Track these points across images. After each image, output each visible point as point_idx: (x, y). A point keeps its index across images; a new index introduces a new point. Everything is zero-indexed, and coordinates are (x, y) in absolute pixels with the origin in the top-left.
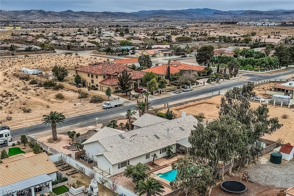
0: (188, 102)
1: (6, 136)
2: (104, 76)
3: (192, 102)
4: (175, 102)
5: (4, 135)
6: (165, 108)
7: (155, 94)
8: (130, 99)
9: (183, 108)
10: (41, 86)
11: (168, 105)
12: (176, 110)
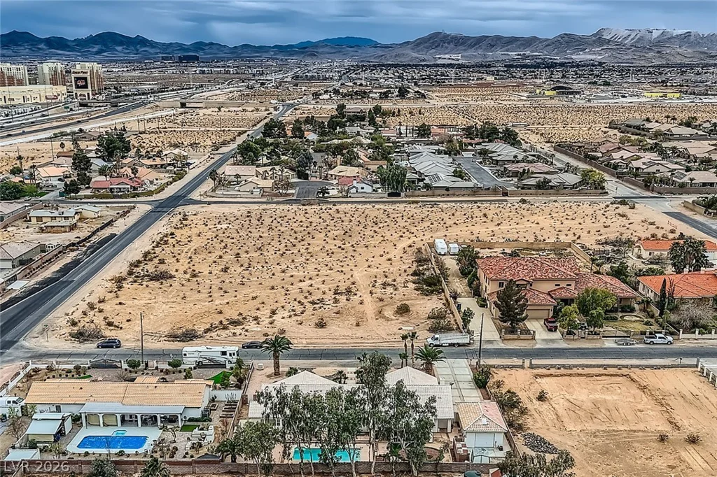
0: (587, 367)
1: (230, 355)
2: (500, 283)
3: (601, 369)
4: (578, 360)
5: (228, 354)
6: (522, 367)
7: (568, 337)
8: (501, 337)
9: (556, 376)
10: (419, 283)
11: (531, 363)
12: (538, 375)
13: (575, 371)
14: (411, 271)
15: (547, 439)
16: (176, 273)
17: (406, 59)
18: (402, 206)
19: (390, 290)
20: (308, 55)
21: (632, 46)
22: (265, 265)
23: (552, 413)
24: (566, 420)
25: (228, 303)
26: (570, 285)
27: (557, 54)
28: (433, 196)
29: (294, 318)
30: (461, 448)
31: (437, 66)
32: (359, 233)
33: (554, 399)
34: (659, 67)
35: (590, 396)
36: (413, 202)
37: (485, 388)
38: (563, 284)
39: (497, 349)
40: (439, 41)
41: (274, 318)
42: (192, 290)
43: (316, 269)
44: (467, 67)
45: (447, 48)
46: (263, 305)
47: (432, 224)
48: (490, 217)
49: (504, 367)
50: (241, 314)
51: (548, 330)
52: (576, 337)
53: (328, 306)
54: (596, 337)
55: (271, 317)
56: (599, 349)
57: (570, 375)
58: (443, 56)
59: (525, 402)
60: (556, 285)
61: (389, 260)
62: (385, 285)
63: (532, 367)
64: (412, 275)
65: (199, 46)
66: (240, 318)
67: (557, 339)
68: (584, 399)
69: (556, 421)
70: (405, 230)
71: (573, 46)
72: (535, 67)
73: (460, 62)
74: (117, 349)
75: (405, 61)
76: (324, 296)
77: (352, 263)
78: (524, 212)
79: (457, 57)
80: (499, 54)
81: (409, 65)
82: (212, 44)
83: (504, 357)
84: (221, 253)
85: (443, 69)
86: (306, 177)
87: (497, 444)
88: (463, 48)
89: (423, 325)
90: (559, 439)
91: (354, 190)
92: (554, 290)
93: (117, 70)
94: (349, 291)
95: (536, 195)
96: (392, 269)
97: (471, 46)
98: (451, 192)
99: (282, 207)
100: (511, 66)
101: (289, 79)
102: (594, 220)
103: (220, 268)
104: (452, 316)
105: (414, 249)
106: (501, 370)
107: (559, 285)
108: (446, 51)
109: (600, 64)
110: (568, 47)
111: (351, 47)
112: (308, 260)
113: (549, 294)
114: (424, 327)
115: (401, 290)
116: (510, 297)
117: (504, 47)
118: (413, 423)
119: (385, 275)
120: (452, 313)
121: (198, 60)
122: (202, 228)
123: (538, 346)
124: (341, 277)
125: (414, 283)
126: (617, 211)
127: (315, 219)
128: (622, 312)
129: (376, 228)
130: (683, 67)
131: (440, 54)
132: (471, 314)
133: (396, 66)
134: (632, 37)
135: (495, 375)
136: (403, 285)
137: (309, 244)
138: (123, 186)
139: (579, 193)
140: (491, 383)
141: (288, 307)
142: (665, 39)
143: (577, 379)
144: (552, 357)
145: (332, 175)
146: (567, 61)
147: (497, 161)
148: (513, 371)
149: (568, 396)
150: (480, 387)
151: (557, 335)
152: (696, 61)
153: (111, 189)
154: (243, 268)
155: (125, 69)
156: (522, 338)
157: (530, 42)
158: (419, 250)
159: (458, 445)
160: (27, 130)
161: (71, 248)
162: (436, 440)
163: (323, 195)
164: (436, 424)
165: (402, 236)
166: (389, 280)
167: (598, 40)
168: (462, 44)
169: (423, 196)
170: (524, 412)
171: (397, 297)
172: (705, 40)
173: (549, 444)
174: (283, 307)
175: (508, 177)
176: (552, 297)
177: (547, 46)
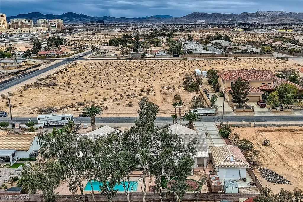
0: (289, 126)
1: (67, 119)
2: (231, 82)
3: (298, 127)
4: (283, 122)
5: (66, 119)
6: (249, 126)
7: (273, 110)
8: (233, 111)
9: (271, 131)
10: (186, 87)
11: (254, 123)
12: (260, 131)
13: (282, 128)
14: (182, 82)
15: (277, 172)
16: (59, 84)
17: (184, 22)
18: (179, 61)
19: (170, 90)
20: (146, 21)
21: (270, 17)
22: (108, 80)
23: (275, 153)
24: (285, 158)
25: (81, 95)
26: (270, 84)
27: (241, 20)
28: (194, 57)
29: (115, 102)
30: (215, 180)
31: (196, 24)
32: (158, 69)
33: (274, 145)
34: (281, 24)
35: (296, 143)
36: (185, 59)
37: (227, 138)
38: (266, 83)
39: (232, 117)
40: (196, 15)
41: (104, 102)
42: (64, 90)
43: (133, 82)
44: (207, 25)
45: (199, 18)
46: (100, 96)
47: (194, 66)
48: (221, 63)
49: (239, 126)
50: (86, 100)
51: (260, 107)
52: (278, 110)
53: (136, 97)
54: (289, 110)
55: (102, 102)
56: (293, 116)
57: (280, 130)
58: (198, 21)
59: (255, 147)
60: (263, 84)
61: (172, 78)
62: (168, 88)
63: (255, 126)
64: (183, 84)
65: (105, 18)
66: (85, 102)
67: (266, 111)
68: (294, 145)
69: (279, 159)
70: (180, 68)
71: (247, 17)
72: (233, 25)
73: (204, 23)
74: (4, 118)
75: (183, 22)
76: (135, 93)
77: (152, 80)
78: (237, 62)
79: (203, 21)
80: (219, 20)
81: (185, 24)
82: (110, 17)
83: (237, 121)
84: (87, 76)
85: (198, 25)
86: (137, 52)
87: (242, 177)
88: (206, 18)
89: (188, 105)
90: (286, 172)
91: (158, 55)
92: (262, 86)
93: (72, 25)
94: (149, 90)
95: (241, 56)
96: (173, 82)
97: (209, 17)
98: (202, 55)
99: (123, 60)
100: (224, 24)
101: (138, 28)
102: (270, 64)
103: (84, 81)
104: (204, 101)
105: (185, 74)
106: (236, 128)
107: (264, 84)
108: (199, 19)
109: (258, 24)
110: (246, 17)
111: (163, 18)
112: (130, 78)
113: (258, 88)
114: (189, 106)
115: (177, 90)
116: (238, 87)
117: (221, 17)
118: (177, 161)
119: (169, 84)
120: (205, 99)
121: (104, 22)
122: (82, 67)
123: (256, 115)
124: (146, 85)
125: (184, 87)
126: (280, 61)
127: (137, 65)
128: (299, 98)
129: (167, 67)
130: (290, 24)
131: (197, 20)
132: (216, 98)
133: (180, 24)
134: (269, 14)
135: (233, 131)
136: (178, 88)
137: (132, 73)
138: (52, 54)
139: (261, 56)
140: (231, 135)
141: (114, 97)
142: (283, 15)
143: (285, 133)
144: (266, 121)
145: (149, 51)
146: (245, 23)
147: (222, 46)
148: (244, 129)
149: (282, 143)
150: (224, 138)
151: (266, 109)
152: (295, 22)
153: (47, 55)
154: (96, 81)
155: (75, 25)
156: (246, 111)
157: (231, 16)
158: (187, 74)
159: (213, 178)
160: (25, 40)
161: (12, 74)
162: (195, 174)
163: (144, 57)
164: (196, 161)
165: (179, 70)
166: (171, 86)
167: (257, 15)
168: (205, 16)
169: (189, 57)
170: (256, 153)
171: (174, 93)
172: (298, 15)
173: (280, 176)
174: (111, 97)
175: (227, 51)
176: (261, 90)
177: (238, 17)
